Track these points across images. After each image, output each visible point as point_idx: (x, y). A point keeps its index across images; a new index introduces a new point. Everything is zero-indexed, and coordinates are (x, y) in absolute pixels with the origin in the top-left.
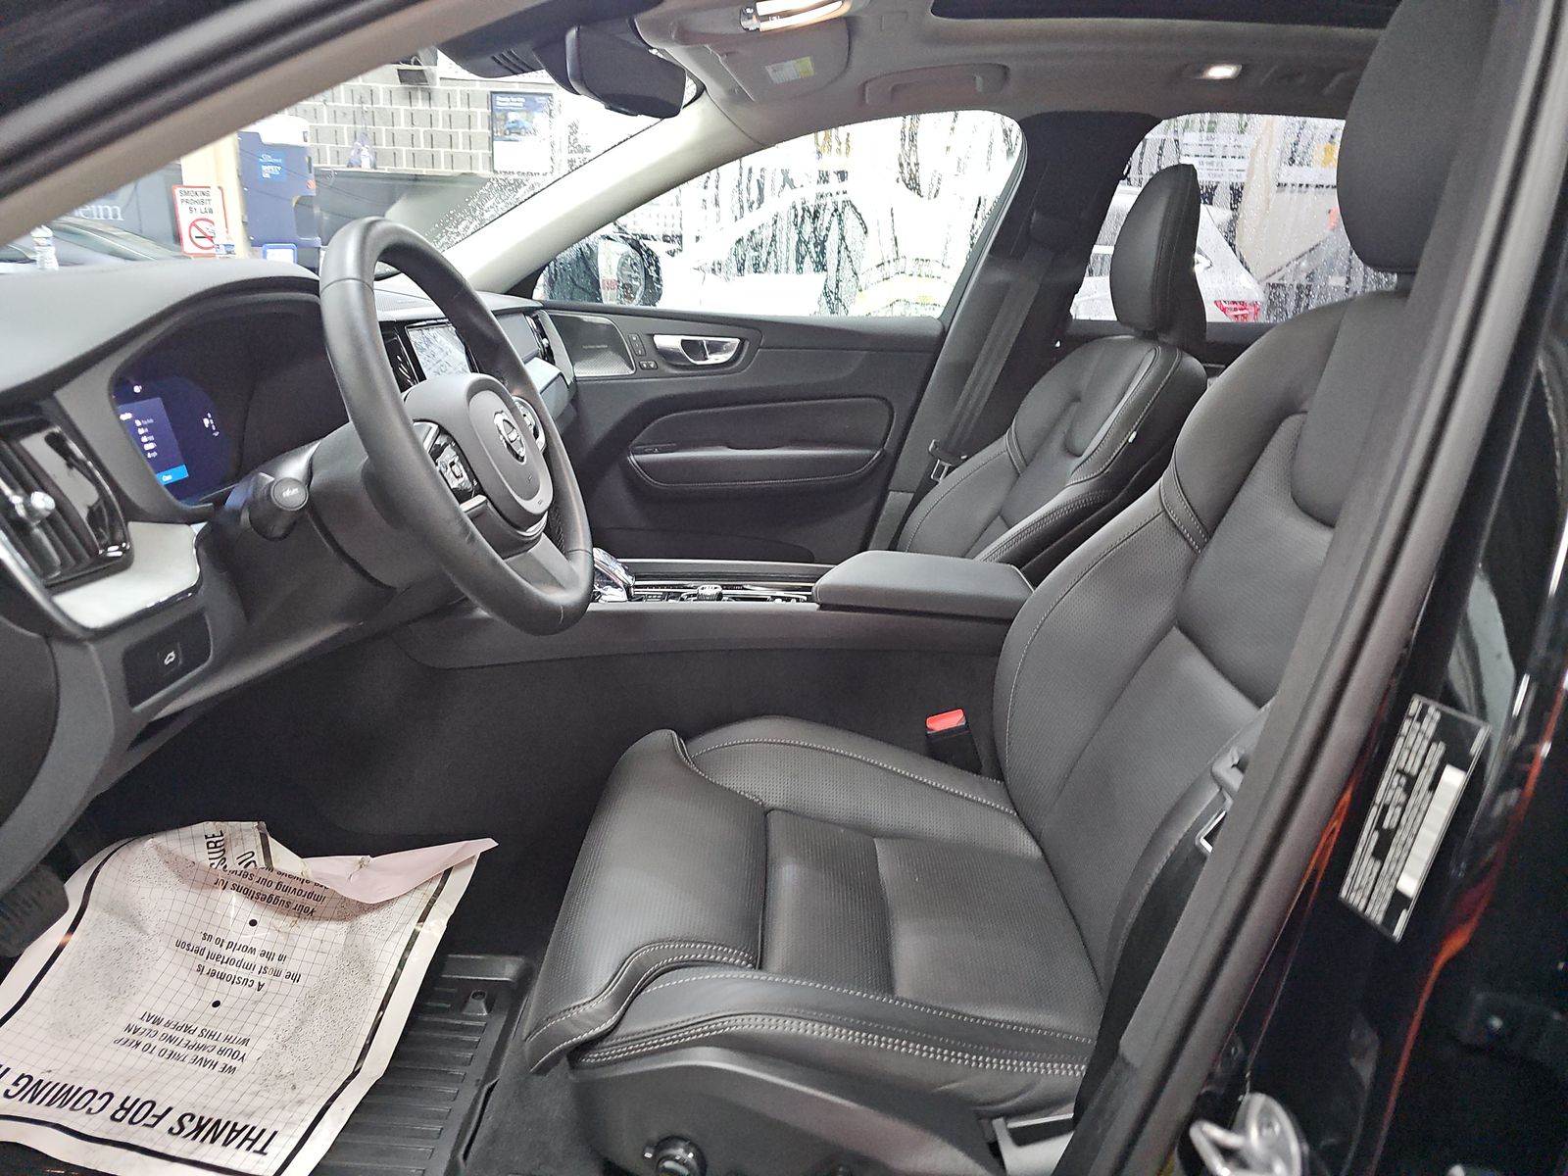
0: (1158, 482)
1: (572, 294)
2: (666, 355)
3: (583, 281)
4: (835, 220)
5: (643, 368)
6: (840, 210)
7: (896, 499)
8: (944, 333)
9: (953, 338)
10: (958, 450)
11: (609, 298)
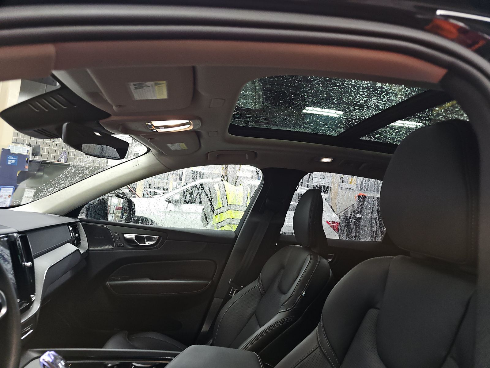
0: (316, 328)
1: (95, 216)
2: (129, 241)
3: (100, 212)
4: (198, 195)
5: (118, 246)
6: (200, 193)
7: (217, 301)
8: (236, 237)
9: (239, 239)
10: (239, 283)
11: (110, 218)
